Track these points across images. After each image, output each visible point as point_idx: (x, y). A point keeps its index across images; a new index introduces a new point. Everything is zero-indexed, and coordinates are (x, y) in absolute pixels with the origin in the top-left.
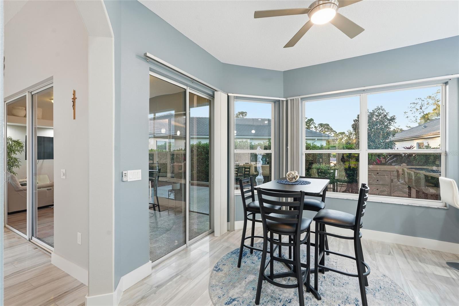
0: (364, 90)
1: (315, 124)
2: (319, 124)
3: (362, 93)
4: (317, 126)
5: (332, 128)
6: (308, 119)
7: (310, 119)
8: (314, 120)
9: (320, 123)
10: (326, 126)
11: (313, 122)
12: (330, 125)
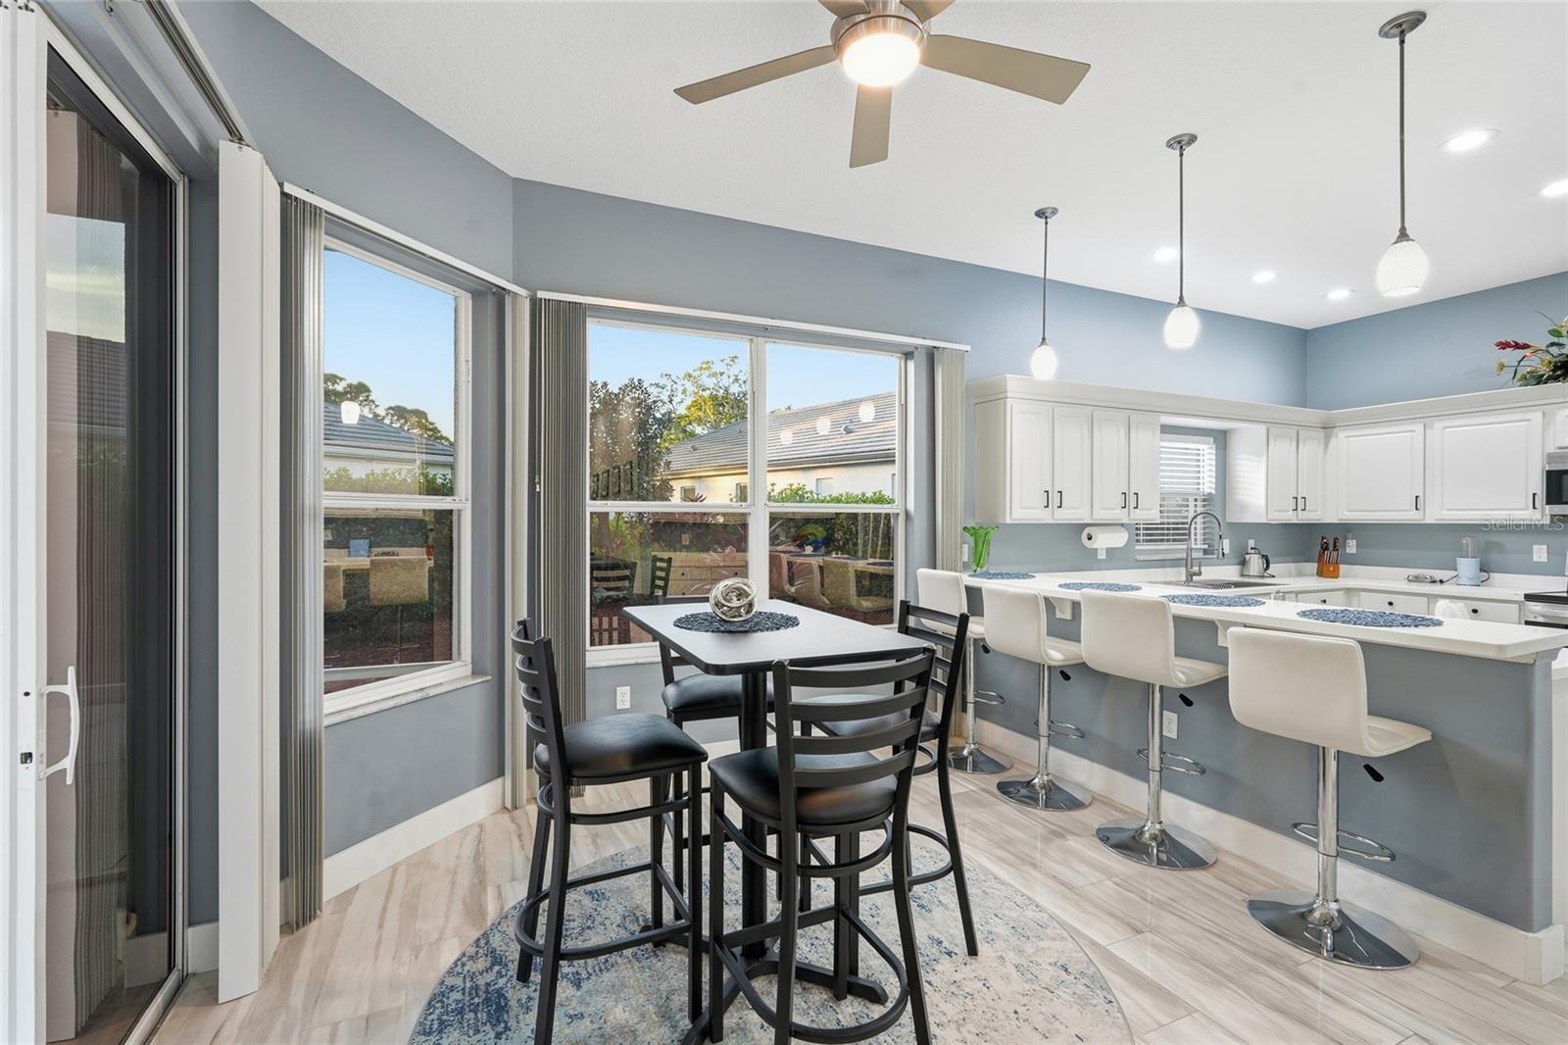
0: (765, 328)
1: (377, 406)
2: (390, 408)
3: (757, 336)
4: (381, 412)
5: (436, 428)
6: (348, 382)
7: (355, 383)
8: (371, 389)
9: (393, 405)
10: (414, 419)
11: (367, 396)
12: (429, 416)
